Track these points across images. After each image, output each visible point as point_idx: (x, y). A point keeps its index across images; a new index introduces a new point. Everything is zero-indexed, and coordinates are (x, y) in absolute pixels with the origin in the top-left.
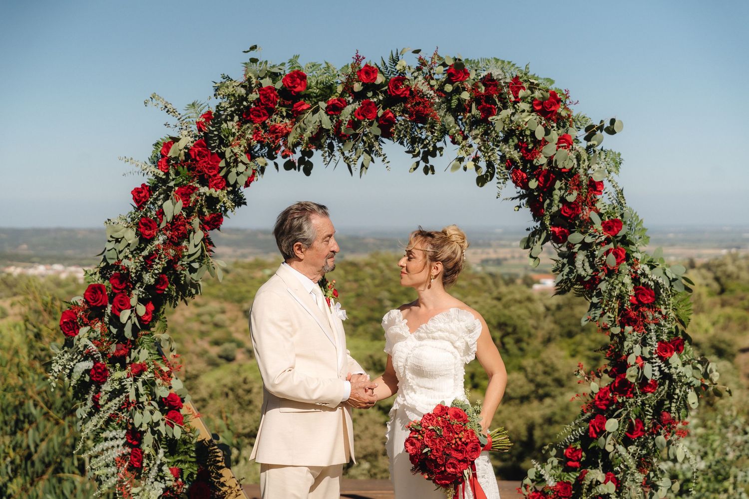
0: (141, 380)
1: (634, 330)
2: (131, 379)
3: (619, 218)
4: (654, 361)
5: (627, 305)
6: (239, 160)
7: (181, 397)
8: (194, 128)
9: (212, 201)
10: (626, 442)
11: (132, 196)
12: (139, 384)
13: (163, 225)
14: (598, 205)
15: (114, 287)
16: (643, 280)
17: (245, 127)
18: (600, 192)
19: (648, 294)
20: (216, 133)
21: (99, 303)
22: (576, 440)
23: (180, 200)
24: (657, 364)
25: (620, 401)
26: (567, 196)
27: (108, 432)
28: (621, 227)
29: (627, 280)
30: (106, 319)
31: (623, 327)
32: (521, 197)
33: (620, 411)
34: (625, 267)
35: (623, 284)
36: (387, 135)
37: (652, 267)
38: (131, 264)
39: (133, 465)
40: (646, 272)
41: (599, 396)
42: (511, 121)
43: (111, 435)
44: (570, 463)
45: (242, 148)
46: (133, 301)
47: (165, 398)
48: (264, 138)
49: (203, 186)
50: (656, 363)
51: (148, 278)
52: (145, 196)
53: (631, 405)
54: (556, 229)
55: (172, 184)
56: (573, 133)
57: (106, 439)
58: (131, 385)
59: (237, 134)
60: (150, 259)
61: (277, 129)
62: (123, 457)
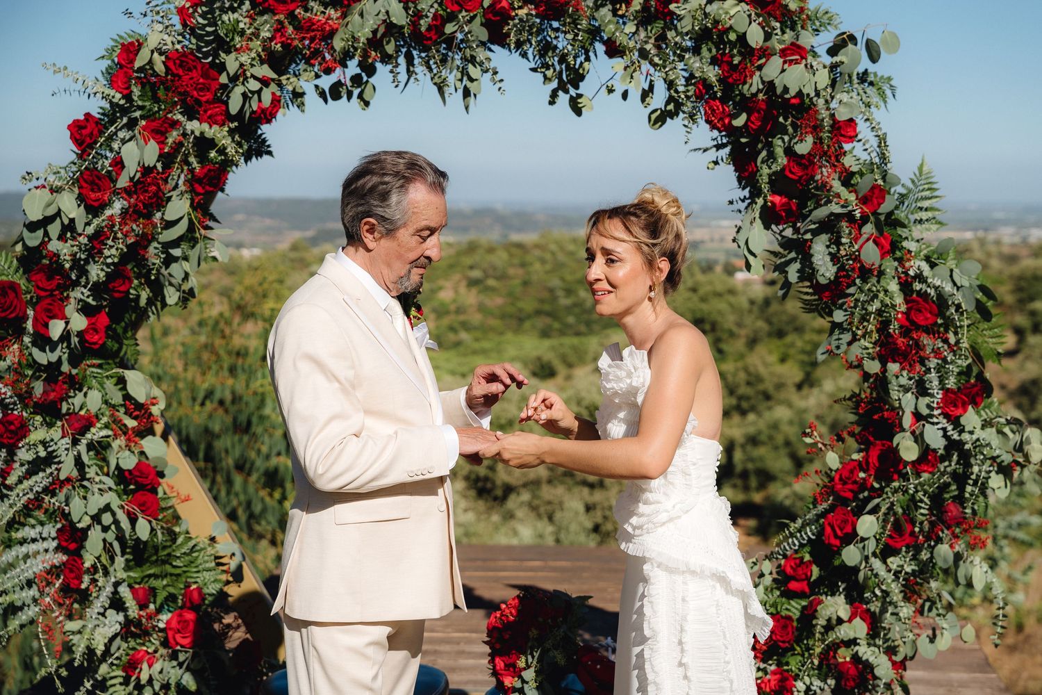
0: (84, 442)
1: (903, 369)
2: (67, 440)
3: (880, 182)
4: (935, 420)
5: (894, 327)
6: (248, 74)
7: (158, 469)
8: (176, 20)
9: (204, 144)
10: (885, 553)
11: (68, 133)
12: (82, 447)
13: (123, 182)
14: (847, 161)
15: (37, 287)
16: (917, 286)
17: (260, 20)
18: (852, 138)
19: (926, 309)
20: (208, 29)
21: (11, 313)
22: (802, 546)
23: (152, 141)
24: (940, 426)
25: (876, 485)
26: (796, 143)
27: (27, 528)
28: (883, 199)
29: (894, 287)
30: (27, 340)
31: (884, 364)
32: (719, 147)
33: (876, 501)
34: (890, 265)
35: (886, 291)
36: (498, 37)
37: (933, 265)
38: (64, 250)
39: (69, 584)
40: (925, 274)
41: (841, 475)
42: (706, 15)
43: (33, 533)
44: (794, 585)
45: (253, 55)
46: (71, 310)
47: (128, 470)
48: (292, 39)
49: (190, 119)
50: (937, 423)
51: (96, 272)
52: (92, 133)
53: (895, 491)
54: (777, 199)
55: (137, 114)
56: (807, 39)
57: (23, 542)
58: (67, 449)
59: (248, 32)
60: (98, 239)
61: (314, 24)
62: (53, 571)
